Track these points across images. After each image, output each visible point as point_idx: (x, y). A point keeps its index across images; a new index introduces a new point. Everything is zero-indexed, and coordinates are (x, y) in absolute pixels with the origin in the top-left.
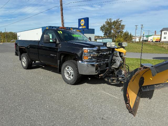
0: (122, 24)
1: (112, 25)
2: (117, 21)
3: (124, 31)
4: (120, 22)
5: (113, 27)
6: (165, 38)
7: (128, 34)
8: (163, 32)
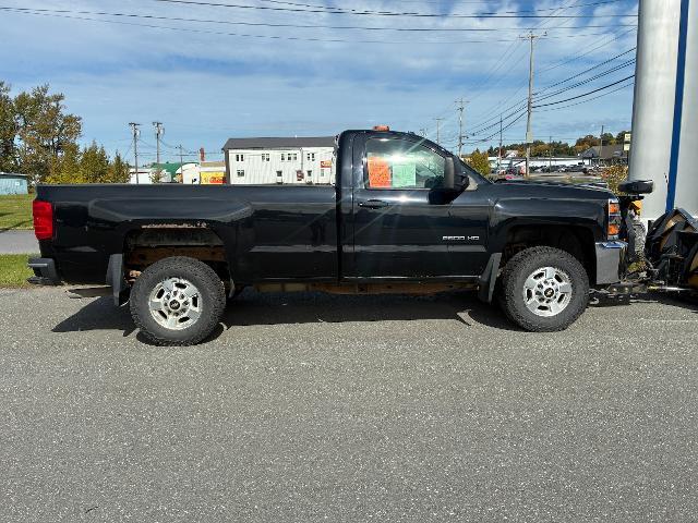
0: (65, 112)
1: (14, 113)
2: (39, 100)
3: (83, 144)
4: (54, 104)
5: (21, 122)
6: (241, 174)
7: (102, 158)
8: (233, 154)
